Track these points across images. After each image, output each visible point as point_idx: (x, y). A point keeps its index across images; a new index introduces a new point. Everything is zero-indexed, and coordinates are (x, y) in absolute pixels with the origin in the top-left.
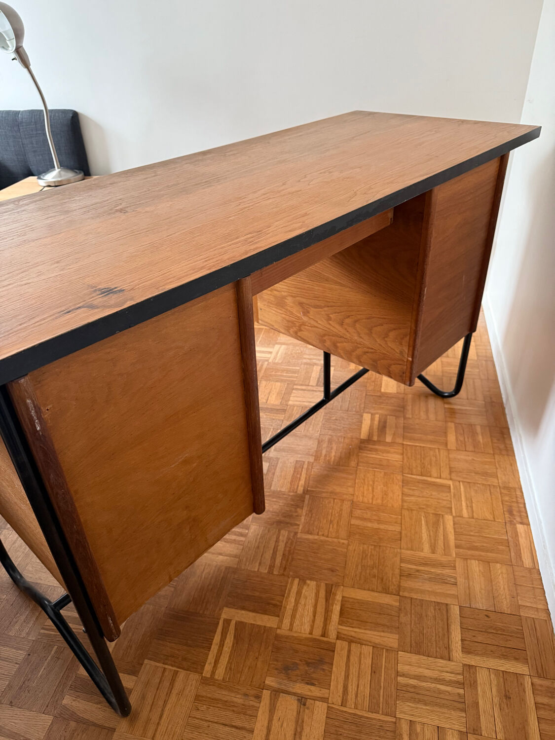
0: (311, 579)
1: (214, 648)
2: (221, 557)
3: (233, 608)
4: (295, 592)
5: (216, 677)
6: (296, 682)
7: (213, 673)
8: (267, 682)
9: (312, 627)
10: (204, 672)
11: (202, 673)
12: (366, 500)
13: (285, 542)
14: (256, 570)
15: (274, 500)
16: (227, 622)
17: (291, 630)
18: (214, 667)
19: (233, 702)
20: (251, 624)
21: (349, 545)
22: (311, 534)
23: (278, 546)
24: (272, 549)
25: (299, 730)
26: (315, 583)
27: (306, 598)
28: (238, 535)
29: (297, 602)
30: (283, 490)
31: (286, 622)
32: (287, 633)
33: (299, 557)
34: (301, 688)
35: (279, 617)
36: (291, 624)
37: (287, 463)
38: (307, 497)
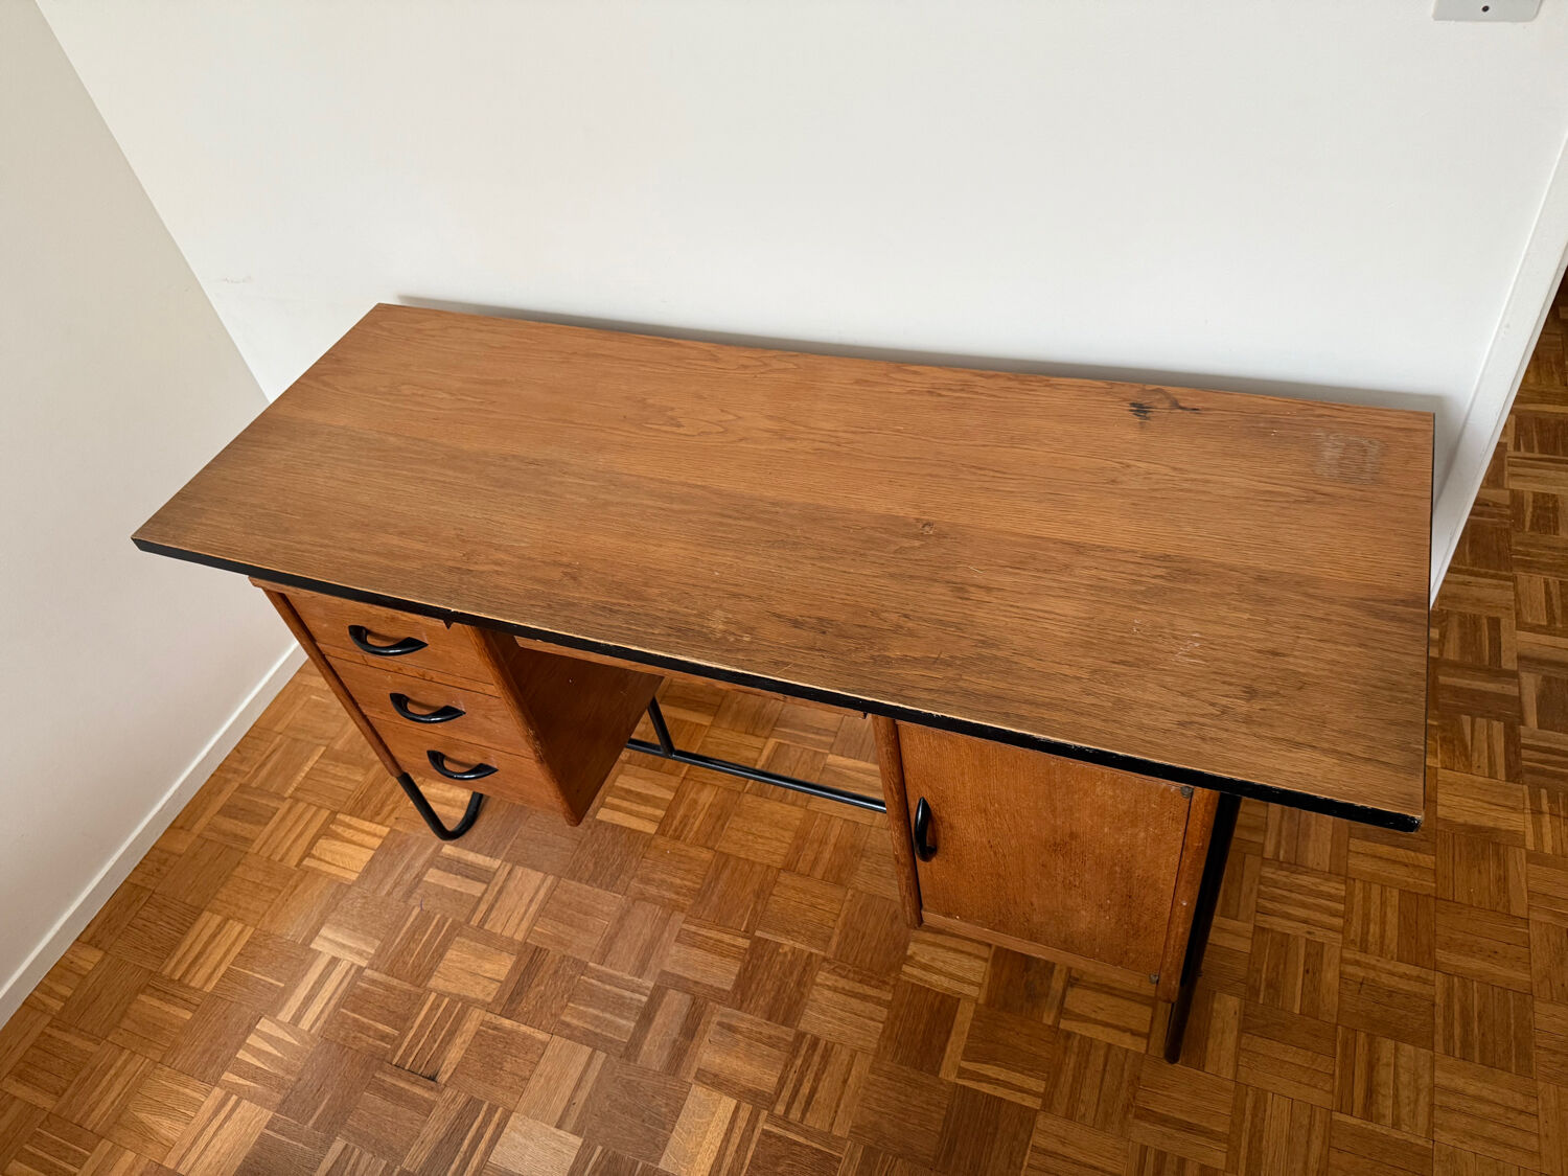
0: (906, 949)
1: (1000, 1092)
2: (850, 1079)
3: (940, 1065)
4: (923, 972)
5: (1042, 1090)
6: (1049, 987)
7: (1036, 1094)
8: (1050, 1023)
9: (977, 957)
10: (1034, 1106)
11: (1037, 1110)
12: (784, 851)
13: (838, 978)
14: (881, 1026)
15: (753, 987)
16: (962, 1073)
17: (980, 985)
18: (1028, 1093)
19: (1075, 1068)
20: (968, 1038)
21: (856, 889)
22: (830, 938)
23: (843, 989)
24: (849, 998)
25: (1106, 989)
26: (911, 944)
27: (933, 959)
28: (814, 1051)
29: (940, 972)
30: (736, 970)
31: (968, 990)
32: (984, 991)
33: (868, 960)
34: (1057, 983)
35: (959, 999)
36: (972, 983)
37: (677, 958)
38: (758, 933)
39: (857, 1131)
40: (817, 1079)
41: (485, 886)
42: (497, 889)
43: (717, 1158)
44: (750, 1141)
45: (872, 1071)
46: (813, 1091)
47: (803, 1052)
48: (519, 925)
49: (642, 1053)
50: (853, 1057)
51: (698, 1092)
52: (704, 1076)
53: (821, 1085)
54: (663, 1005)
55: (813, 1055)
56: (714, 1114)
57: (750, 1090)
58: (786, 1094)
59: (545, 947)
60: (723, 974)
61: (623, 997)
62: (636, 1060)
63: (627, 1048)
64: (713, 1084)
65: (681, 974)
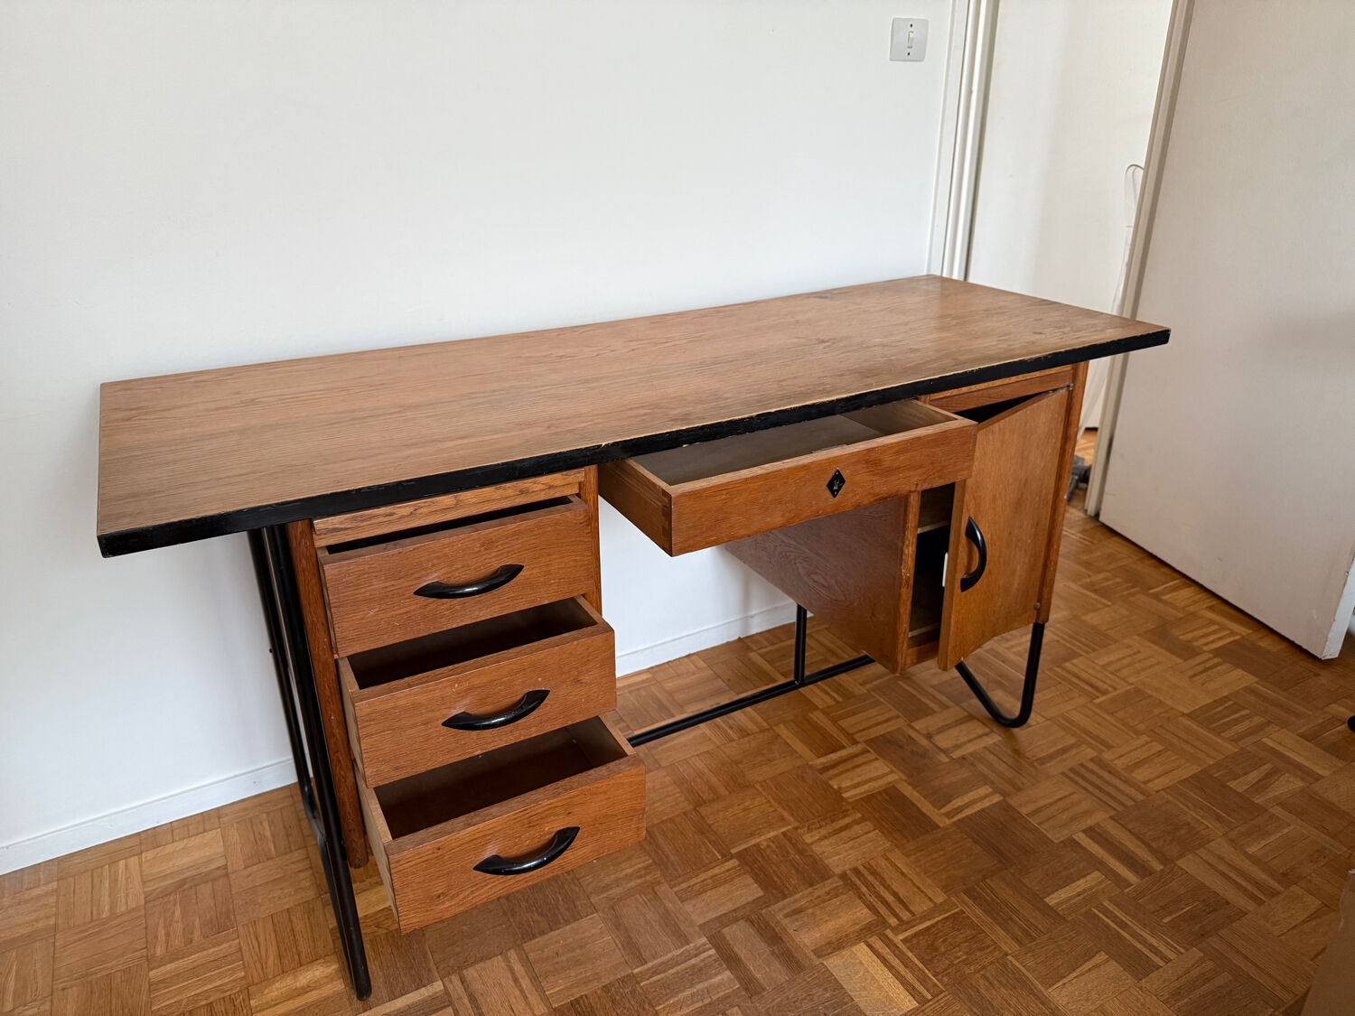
0: (832, 787)
1: (977, 807)
2: (903, 870)
3: (933, 822)
4: (857, 789)
5: (991, 790)
6: (923, 747)
7: (991, 794)
8: (948, 760)
9: (871, 761)
10: (1000, 799)
11: (1003, 800)
12: (682, 798)
13: (818, 831)
14: (877, 831)
15: (776, 879)
16: (948, 815)
17: (892, 772)
18: (987, 797)
19: (987, 769)
20: (925, 798)
21: (758, 782)
22: (781, 816)
23: (829, 833)
26: (830, 783)
27: (853, 780)
28: (863, 875)
29: (865, 782)
30: (751, 880)
31: (890, 778)
32: (898, 772)
33: (820, 808)
34: (922, 741)
35: (894, 786)
36: (888, 774)
37: (700, 911)
38: (734, 851)
39: (946, 889)
40: (888, 888)
41: (450, 1010)
42: (466, 1001)
43: (902, 984)
44: (904, 954)
45: (907, 855)
46: (895, 895)
47: (858, 882)
48: (528, 1004)
49: (762, 982)
50: (887, 859)
51: (834, 963)
52: (822, 951)
53: (893, 887)
54: (731, 942)
55: (865, 878)
56: (861, 963)
57: (861, 930)
58: (883, 910)
59: (578, 995)
60: (747, 891)
61: (694, 966)
62: (764, 989)
63: (747, 989)
64: (835, 950)
65: (714, 916)
